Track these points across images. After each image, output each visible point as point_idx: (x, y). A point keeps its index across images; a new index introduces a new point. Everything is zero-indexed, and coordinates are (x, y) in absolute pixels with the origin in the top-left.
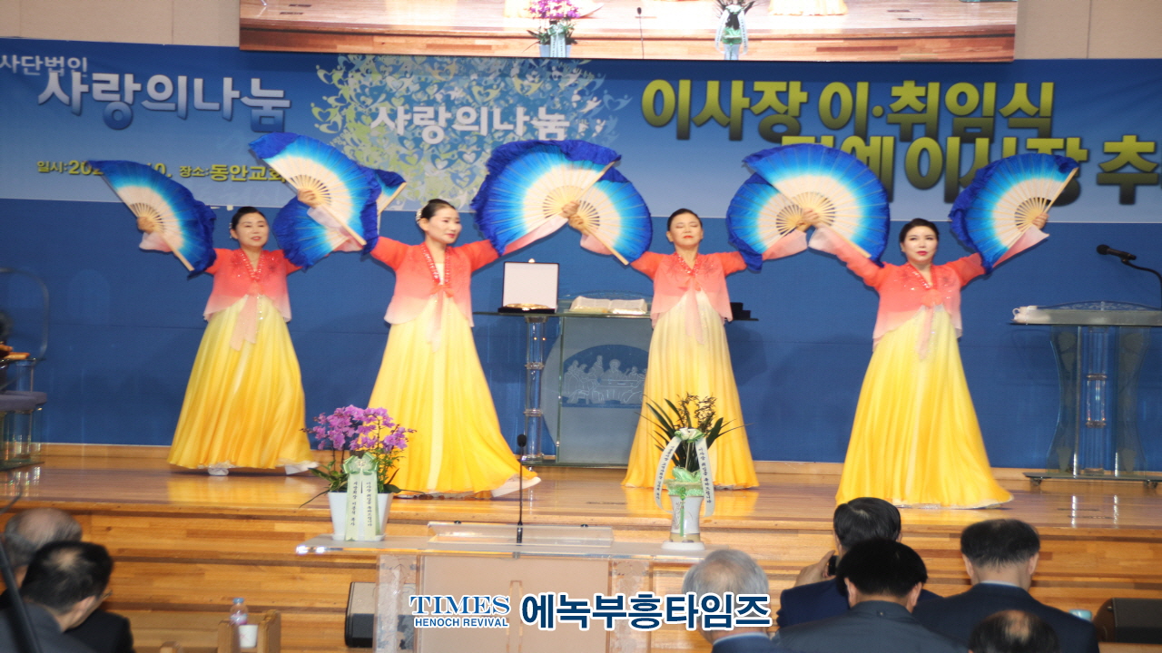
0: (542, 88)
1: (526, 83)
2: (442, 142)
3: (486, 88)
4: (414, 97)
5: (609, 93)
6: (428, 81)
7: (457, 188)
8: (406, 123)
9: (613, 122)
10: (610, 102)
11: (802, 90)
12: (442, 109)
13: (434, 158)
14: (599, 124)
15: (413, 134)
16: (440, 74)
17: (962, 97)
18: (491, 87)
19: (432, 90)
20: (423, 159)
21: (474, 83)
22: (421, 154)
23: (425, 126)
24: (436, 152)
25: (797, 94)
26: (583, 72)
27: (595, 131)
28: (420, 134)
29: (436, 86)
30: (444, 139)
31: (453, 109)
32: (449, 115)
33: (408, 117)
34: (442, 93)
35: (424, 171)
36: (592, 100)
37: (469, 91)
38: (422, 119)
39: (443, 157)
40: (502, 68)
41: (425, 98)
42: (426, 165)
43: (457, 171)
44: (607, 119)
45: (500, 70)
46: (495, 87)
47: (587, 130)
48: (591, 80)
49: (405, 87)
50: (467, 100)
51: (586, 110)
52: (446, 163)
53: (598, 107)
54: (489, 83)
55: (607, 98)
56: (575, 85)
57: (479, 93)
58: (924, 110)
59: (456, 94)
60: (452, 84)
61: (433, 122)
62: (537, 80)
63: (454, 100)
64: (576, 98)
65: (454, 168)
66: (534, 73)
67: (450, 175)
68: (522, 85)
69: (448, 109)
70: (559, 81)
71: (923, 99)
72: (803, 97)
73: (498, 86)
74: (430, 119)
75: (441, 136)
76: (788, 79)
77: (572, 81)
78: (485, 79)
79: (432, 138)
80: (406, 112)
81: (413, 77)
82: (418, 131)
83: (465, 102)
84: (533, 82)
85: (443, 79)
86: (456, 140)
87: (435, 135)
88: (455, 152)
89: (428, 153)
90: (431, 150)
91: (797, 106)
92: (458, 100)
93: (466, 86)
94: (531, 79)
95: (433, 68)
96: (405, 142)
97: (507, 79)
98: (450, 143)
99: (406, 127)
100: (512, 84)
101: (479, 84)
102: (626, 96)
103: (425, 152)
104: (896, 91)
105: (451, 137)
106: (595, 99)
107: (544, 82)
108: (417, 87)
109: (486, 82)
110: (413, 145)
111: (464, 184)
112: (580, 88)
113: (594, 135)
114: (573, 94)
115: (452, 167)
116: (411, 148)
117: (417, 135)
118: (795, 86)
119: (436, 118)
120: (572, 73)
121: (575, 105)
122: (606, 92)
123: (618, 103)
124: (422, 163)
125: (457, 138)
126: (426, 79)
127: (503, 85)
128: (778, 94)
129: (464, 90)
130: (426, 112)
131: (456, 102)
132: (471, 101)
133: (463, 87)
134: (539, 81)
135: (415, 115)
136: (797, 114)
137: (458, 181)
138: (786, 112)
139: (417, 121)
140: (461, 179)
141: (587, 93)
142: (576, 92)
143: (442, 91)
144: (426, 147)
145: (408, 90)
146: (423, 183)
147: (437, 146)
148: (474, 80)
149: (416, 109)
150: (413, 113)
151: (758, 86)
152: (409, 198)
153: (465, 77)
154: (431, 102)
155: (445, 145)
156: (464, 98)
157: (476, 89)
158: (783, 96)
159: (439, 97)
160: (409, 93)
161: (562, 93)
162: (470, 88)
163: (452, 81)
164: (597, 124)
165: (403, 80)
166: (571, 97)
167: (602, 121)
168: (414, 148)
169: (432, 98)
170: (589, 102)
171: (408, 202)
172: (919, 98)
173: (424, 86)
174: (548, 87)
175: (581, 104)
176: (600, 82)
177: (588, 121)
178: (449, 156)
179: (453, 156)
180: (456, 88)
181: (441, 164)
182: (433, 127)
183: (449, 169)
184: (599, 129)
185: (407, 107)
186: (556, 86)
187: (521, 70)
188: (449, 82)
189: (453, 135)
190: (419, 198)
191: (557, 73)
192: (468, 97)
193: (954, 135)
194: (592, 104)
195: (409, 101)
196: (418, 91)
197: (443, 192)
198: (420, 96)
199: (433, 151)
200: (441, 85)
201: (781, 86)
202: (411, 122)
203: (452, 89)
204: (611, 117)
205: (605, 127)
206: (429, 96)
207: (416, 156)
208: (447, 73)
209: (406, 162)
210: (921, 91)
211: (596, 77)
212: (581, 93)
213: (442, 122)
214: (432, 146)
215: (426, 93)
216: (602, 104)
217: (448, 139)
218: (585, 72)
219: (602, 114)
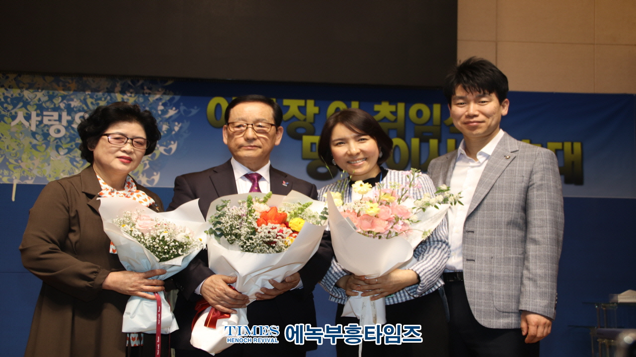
0: (137, 101)
1: (125, 97)
2: (64, 136)
3: (96, 100)
4: (44, 105)
5: (184, 105)
6: (55, 94)
7: (74, 168)
8: (38, 123)
9: (187, 124)
10: (185, 111)
11: (315, 105)
12: (64, 114)
13: (57, 148)
14: (177, 126)
15: (43, 131)
16: (64, 90)
17: (419, 113)
18: (100, 99)
19: (57, 101)
20: (49, 147)
21: (88, 96)
22: (48, 144)
23: (52, 125)
24: (59, 143)
25: (312, 108)
26: (166, 91)
27: (174, 130)
28: (48, 130)
29: (60, 98)
30: (66, 134)
31: (72, 115)
32: (69, 118)
33: (39, 119)
34: (65, 103)
35: (50, 156)
36: (172, 109)
37: (84, 102)
38: (50, 120)
39: (64, 146)
40: (109, 86)
41: (52, 106)
42: (52, 152)
43: (75, 157)
44: (183, 122)
45: (107, 88)
46: (103, 99)
47: (168, 129)
48: (171, 96)
49: (37, 98)
50: (83, 108)
51: (167, 116)
52: (66, 151)
53: (176, 114)
54: (99, 97)
55: (182, 108)
56: (160, 99)
57: (92, 103)
58: (396, 121)
59: (75, 103)
60: (72, 97)
61: (57, 123)
62: (133, 95)
63: (74, 107)
64: (161, 108)
65: (72, 155)
66: (131, 90)
67: (69, 159)
68: (122, 98)
69: (69, 114)
70: (148, 97)
71: (394, 113)
72: (316, 110)
73: (106, 99)
74: (55, 120)
75: (63, 132)
76: (305, 98)
77: (158, 96)
78: (97, 94)
79: (57, 133)
80: (38, 115)
81: (44, 91)
82: (46, 128)
83: (81, 109)
84: (131, 96)
85: (65, 93)
86: (74, 135)
87: (59, 131)
88: (73, 143)
89: (53, 144)
90: (55, 142)
91: (312, 116)
92: (76, 107)
93: (82, 98)
94: (129, 94)
95: (59, 86)
96: (37, 136)
97: (112, 94)
98: (70, 137)
99: (37, 126)
100: (116, 97)
101: (91, 97)
102: (196, 107)
103: (51, 143)
104: (377, 107)
105: (71, 133)
106: (174, 108)
107: (138, 97)
108: (46, 98)
109: (97, 96)
110: (43, 138)
111: (79, 165)
112: (164, 101)
113: (174, 133)
114: (158, 105)
115: (71, 153)
116: (41, 140)
117: (45, 131)
118: (310, 103)
119: (60, 119)
120: (158, 91)
121: (160, 112)
122: (182, 104)
123: (190, 112)
124: (49, 150)
125: (75, 133)
126: (53, 93)
127: (109, 98)
128: (300, 108)
129: (81, 101)
130: (52, 116)
131: (75, 109)
132: (85, 108)
133: (80, 99)
134: (135, 96)
135: (45, 118)
136: (312, 121)
137: (75, 163)
138: (305, 120)
139: (46, 121)
140: (77, 162)
141: (169, 104)
142: (160, 104)
143: (65, 101)
144: (52, 140)
145: (39, 100)
146: (49, 165)
147: (60, 139)
148: (89, 94)
149: (45, 113)
150: (43, 116)
151: (286, 102)
152: (38, 175)
153: (81, 92)
154: (56, 109)
155: (66, 138)
156: (80, 106)
157: (89, 101)
158: (302, 109)
159: (62, 105)
160: (41, 102)
161: (151, 104)
162: (85, 100)
163: (72, 94)
164: (175, 125)
165: (37, 93)
166: (157, 108)
167: (179, 124)
168: (43, 140)
169: (57, 106)
170: (170, 111)
171: (37, 178)
172: (392, 112)
173: (51, 98)
174: (141, 100)
175: (164, 112)
176: (177, 98)
177: (169, 123)
178: (68, 146)
179: (72, 146)
180: (75, 100)
181: (62, 152)
182: (57, 126)
183: (69, 155)
184: (177, 129)
185: (39, 112)
186: (147, 99)
187: (122, 89)
188: (70, 96)
189: (72, 132)
190: (46, 175)
191: (148, 91)
192: (84, 106)
193: (415, 137)
194: (172, 112)
195: (41, 109)
196: (47, 101)
197: (64, 171)
198: (48, 104)
199: (57, 142)
200: (64, 98)
201: (301, 103)
202: (41, 122)
203: (72, 100)
204: (185, 121)
205: (181, 128)
206: (55, 105)
207: (44, 146)
208: (69, 89)
209: (37, 150)
210: (393, 108)
211: (175, 94)
212: (164, 105)
213: (64, 123)
214: (56, 139)
215: (53, 102)
216: (179, 112)
217: (68, 134)
218: (168, 91)
219: (179, 119)
